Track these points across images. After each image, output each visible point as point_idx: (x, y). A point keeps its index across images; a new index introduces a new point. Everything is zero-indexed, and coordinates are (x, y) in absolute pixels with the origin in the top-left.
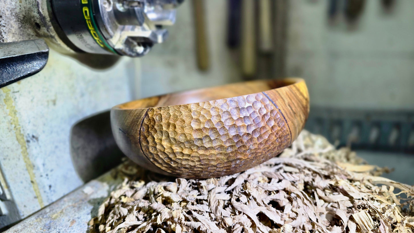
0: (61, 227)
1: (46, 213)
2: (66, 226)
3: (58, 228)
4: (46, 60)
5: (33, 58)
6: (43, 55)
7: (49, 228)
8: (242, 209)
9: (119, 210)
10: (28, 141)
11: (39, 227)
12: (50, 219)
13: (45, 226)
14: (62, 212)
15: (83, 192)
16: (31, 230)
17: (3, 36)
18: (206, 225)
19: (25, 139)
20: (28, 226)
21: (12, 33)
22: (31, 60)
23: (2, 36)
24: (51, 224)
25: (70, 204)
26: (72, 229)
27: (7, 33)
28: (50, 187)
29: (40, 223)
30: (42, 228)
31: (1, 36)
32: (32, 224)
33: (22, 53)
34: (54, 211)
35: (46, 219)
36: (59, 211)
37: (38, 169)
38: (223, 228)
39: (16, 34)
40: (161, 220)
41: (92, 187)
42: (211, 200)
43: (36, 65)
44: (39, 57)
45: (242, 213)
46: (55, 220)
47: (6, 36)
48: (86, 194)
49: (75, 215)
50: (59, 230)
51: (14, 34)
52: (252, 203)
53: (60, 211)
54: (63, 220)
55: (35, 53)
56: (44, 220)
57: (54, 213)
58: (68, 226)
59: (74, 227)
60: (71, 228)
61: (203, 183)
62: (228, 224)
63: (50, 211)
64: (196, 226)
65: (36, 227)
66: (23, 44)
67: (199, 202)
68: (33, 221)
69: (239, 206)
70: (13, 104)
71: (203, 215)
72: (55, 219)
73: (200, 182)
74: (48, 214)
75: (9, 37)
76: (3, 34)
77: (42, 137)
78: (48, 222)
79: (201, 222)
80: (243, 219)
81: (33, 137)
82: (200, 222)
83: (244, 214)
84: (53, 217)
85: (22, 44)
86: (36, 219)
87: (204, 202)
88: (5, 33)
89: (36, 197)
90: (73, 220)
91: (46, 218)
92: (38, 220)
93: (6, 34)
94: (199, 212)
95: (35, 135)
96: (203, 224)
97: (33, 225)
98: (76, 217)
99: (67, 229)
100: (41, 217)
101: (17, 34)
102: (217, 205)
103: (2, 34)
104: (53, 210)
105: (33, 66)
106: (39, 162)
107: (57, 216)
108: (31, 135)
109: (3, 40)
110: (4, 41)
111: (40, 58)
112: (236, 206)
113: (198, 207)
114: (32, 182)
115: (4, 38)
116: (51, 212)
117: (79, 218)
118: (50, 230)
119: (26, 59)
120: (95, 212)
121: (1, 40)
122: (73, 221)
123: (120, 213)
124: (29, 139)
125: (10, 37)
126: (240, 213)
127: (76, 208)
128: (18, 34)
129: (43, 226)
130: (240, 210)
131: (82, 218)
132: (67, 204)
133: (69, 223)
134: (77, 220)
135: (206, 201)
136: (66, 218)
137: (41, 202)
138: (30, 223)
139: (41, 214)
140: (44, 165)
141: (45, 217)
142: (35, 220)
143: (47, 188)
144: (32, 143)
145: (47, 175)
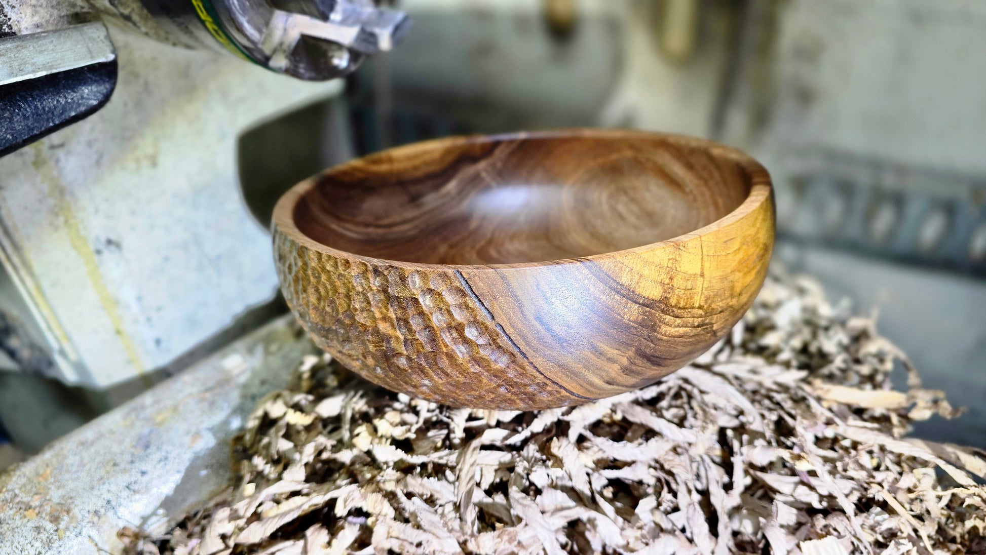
0: (169, 448)
1: (143, 408)
2: (181, 444)
3: (165, 447)
4: (112, 81)
5: (81, 78)
7: (147, 444)
10: (99, 252)
11: (128, 440)
12: (150, 423)
13: (140, 439)
14: (176, 409)
16: (111, 445)
17: (8, 17)
19: (92, 247)
20: (107, 436)
21: (31, 5)
22: (75, 83)
23: (6, 16)
24: (153, 436)
25: (195, 391)
27: (17, 6)
28: (158, 342)
29: (130, 429)
30: (134, 443)
31: (3, 17)
33: (51, 67)
34: (161, 404)
35: (144, 421)
36: (170, 404)
37: (127, 307)
39: (41, 6)
43: (89, 93)
44: (93, 75)
46: (160, 429)
47: (17, 14)
49: (201, 422)
50: (167, 452)
51: (34, 6)
53: (173, 407)
54: (177, 431)
55: (82, 68)
56: (139, 423)
57: (160, 410)
58: (185, 445)
60: (190, 449)
63: (154, 403)
65: (122, 438)
66: (54, 42)
68: (118, 422)
70: (55, 173)
72: (160, 424)
74: (148, 412)
75: (23, 15)
76: (7, 10)
77: (130, 241)
78: (146, 431)
81: (109, 242)
84: (157, 421)
85: (52, 41)
87: (447, 473)
88: (14, 7)
90: (197, 433)
91: (144, 418)
92: (129, 422)
93: (15, 10)
95: (113, 237)
98: (202, 426)
99: (182, 450)
100: (133, 416)
101: (44, 5)
103: (5, 10)
104: (159, 401)
105: (82, 98)
106: (127, 294)
107: (166, 419)
108: (103, 239)
109: (10, 25)
110: (11, 29)
111: (98, 78)
113: (431, 486)
114: (118, 332)
115: (11, 21)
116: (155, 407)
117: (207, 429)
118: (149, 451)
119: (63, 82)
121: (6, 25)
122: (197, 437)
123: (277, 451)
124: (101, 247)
125: (26, 16)
127: (205, 405)
128: (46, 6)
129: (136, 438)
132: (188, 389)
133: (187, 439)
134: (203, 433)
136: (185, 427)
139: (134, 409)
140: (139, 299)
143: (151, 346)
144: (108, 256)
145: (149, 319)
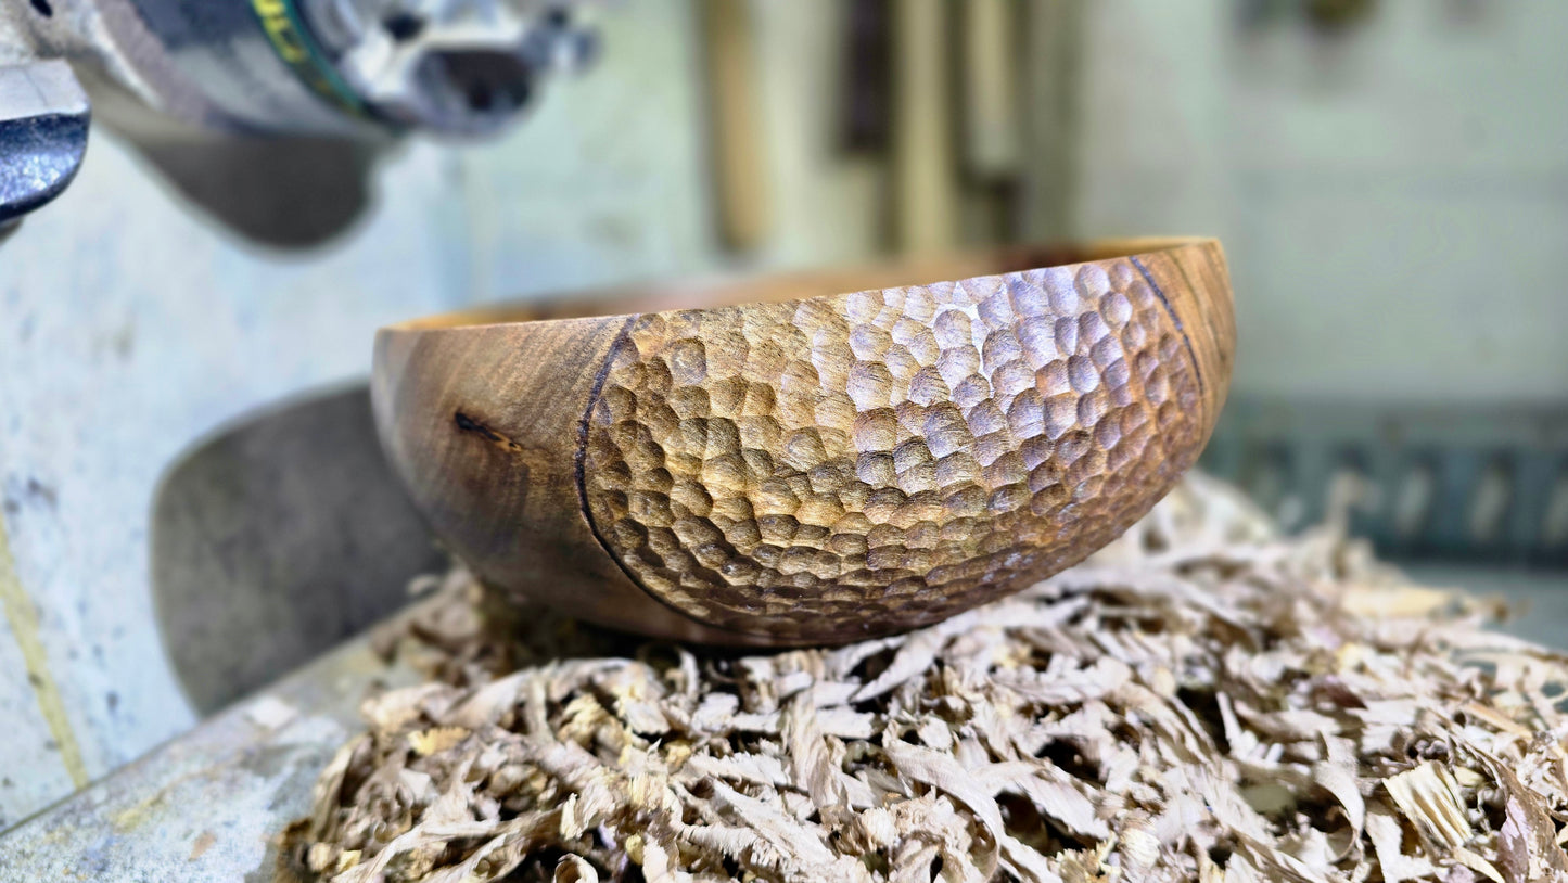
0: (152, 864)
1: (90, 808)
2: (175, 857)
3: (138, 865)
4: (77, 152)
5: (22, 138)
6: (65, 130)
7: (99, 865)
8: (930, 771)
9: (393, 784)
10: (12, 507)
11: (58, 865)
12: (107, 829)
13: (84, 859)
14: (158, 801)
15: (249, 719)
16: (23, 877)
18: (778, 844)
20: (13, 863)
22: (11, 146)
24: (113, 851)
25: (195, 768)
26: (202, 870)
28: (113, 700)
29: (62, 846)
30: (73, 868)
32: (28, 850)
34: (125, 799)
35: (89, 831)
36: (146, 796)
37: (59, 624)
38: (854, 853)
40: (578, 818)
41: (289, 699)
42: (798, 736)
44: (45, 135)
45: (933, 790)
46: (126, 836)
48: (263, 729)
49: (214, 813)
50: (144, 873)
52: (972, 751)
53: (150, 798)
54: (164, 835)
55: (28, 120)
56: (80, 835)
57: (126, 807)
58: (184, 858)
59: (209, 862)
60: (194, 865)
61: (759, 669)
62: (877, 838)
63: (110, 797)
64: (733, 844)
65: (46, 864)
67: (743, 741)
68: (33, 839)
69: (918, 758)
71: (762, 800)
72: (127, 828)
73: (748, 662)
74: (98, 814)
77: (72, 492)
78: (98, 843)
79: (757, 826)
80: (939, 816)
81: (34, 487)
82: (752, 827)
83: (940, 792)
84: (120, 824)
86: (49, 831)
87: (764, 743)
89: (52, 746)
90: (205, 832)
91: (91, 826)
92: (58, 834)
94: (743, 786)
95: (41, 478)
96: (761, 836)
97: (33, 858)
98: (219, 819)
99: (178, 868)
100: (68, 824)
102: (822, 757)
104: (122, 793)
105: (21, 175)
106: (60, 597)
107: (137, 818)
108: (23, 481)
111: (53, 143)
112: (907, 760)
113: (741, 765)
114: (35, 680)
116: (114, 803)
117: (228, 824)
118: (106, 875)
120: (301, 797)
122: (205, 840)
123: (398, 797)
124: (16, 496)
126: (922, 789)
127: (219, 786)
129: (78, 857)
130: (924, 778)
131: (243, 823)
132: (182, 767)
133: (187, 847)
134: (221, 832)
135: (776, 738)
136: (180, 826)
137: (77, 764)
138: (19, 847)
139: (72, 811)
140: (83, 608)
141: (85, 821)
142: (43, 835)
143: (100, 708)
144: (31, 518)
145: (98, 651)
